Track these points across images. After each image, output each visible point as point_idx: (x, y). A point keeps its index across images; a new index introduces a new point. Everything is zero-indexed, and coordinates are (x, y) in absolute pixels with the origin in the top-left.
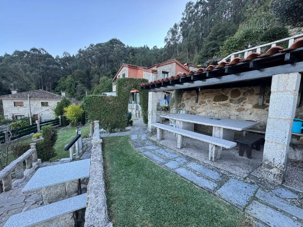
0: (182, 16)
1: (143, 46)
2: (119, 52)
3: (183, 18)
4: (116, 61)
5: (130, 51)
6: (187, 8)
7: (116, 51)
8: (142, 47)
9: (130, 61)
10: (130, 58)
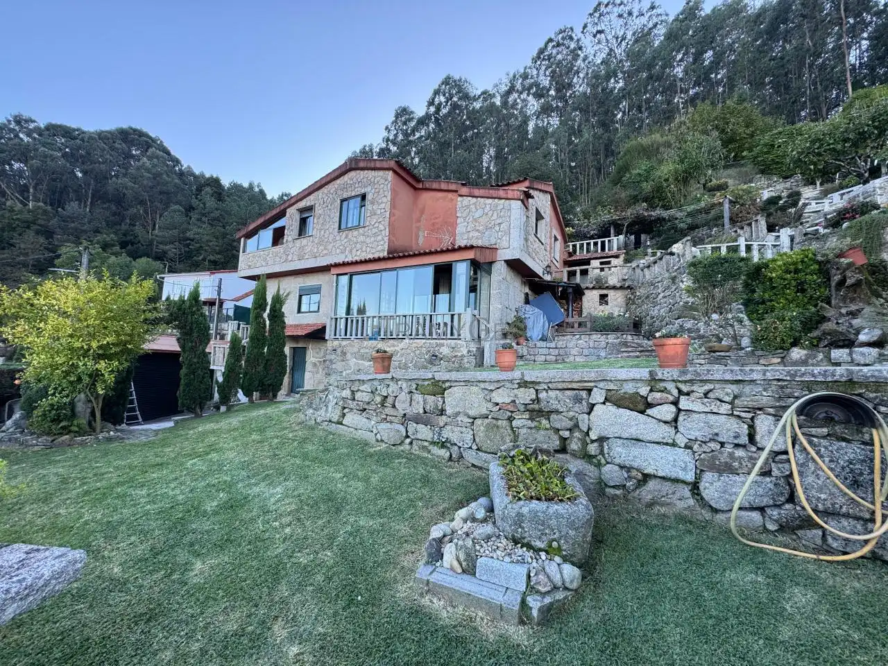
0: (385, 134)
1: (246, 185)
2: (159, 175)
3: (388, 140)
4: (142, 203)
5: (208, 185)
6: (397, 117)
7: (148, 171)
8: (241, 186)
9: (204, 215)
10: (204, 204)
